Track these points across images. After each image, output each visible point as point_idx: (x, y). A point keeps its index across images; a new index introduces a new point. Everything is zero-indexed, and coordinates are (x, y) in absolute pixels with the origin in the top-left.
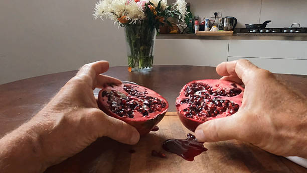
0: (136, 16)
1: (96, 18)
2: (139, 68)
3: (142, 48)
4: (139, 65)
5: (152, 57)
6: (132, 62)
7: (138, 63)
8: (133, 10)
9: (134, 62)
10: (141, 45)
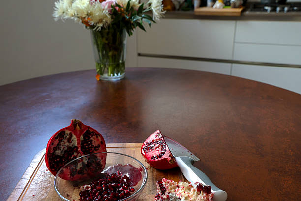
0: (101, 21)
1: (56, 20)
2: (108, 76)
3: (110, 54)
4: (108, 72)
5: (123, 63)
6: (101, 68)
7: (108, 69)
8: (97, 14)
9: (103, 69)
10: (110, 51)
